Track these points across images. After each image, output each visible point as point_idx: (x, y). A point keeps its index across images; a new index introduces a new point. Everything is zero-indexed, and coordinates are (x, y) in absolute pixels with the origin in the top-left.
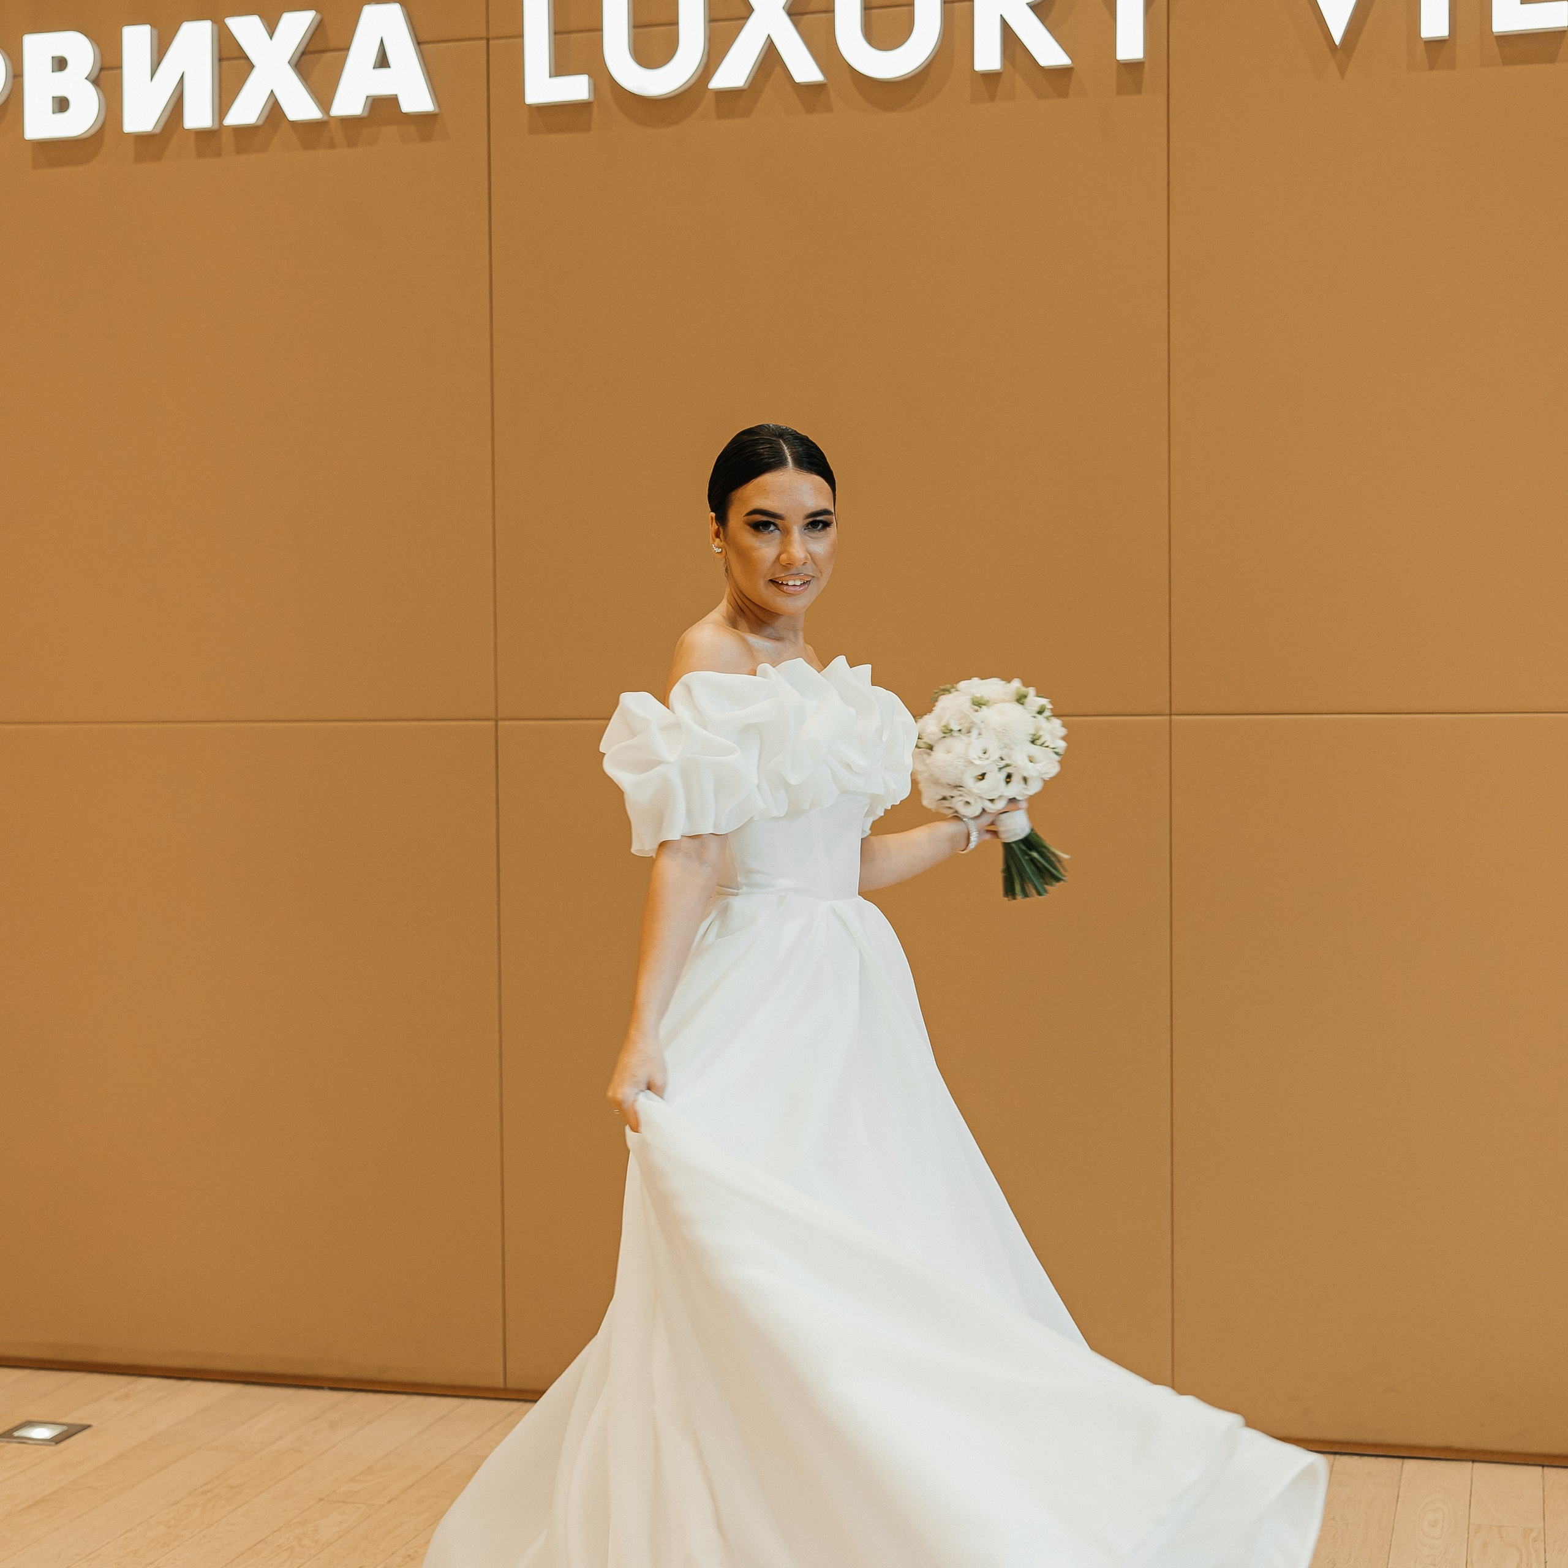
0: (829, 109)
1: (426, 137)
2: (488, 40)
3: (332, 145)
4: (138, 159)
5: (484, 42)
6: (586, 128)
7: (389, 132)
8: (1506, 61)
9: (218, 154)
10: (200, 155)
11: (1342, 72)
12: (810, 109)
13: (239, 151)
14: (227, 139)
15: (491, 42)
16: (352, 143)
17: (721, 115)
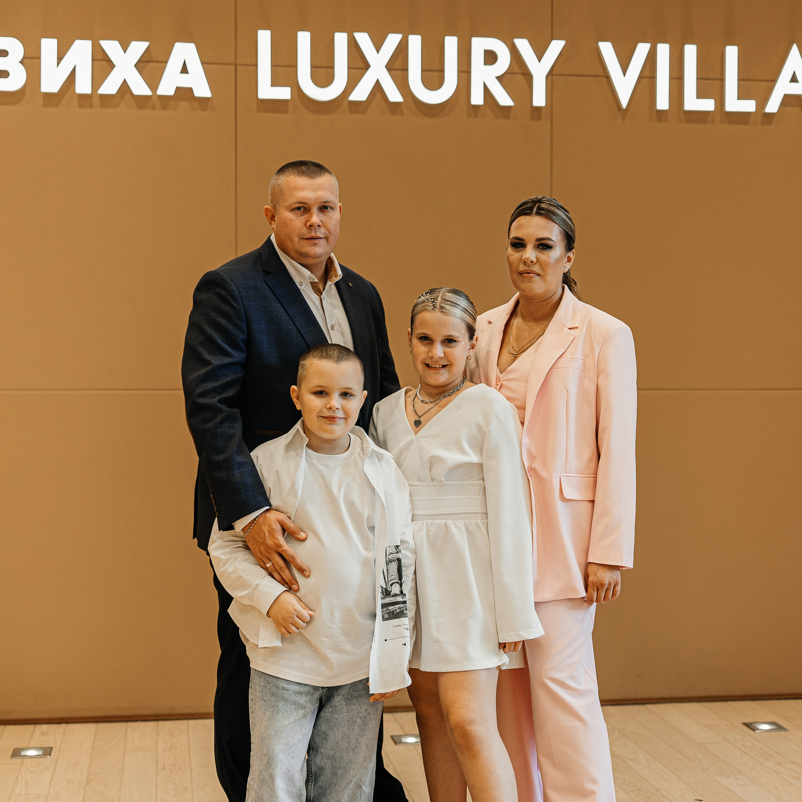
0: (402, 114)
1: (203, 109)
2: (236, 65)
3: (153, 108)
4: (45, 105)
5: (233, 67)
6: (286, 112)
7: (184, 105)
8: (688, 121)
9: (91, 107)
10: (80, 106)
11: (623, 119)
12: (393, 114)
13: (102, 106)
14: (96, 101)
15: (238, 67)
16: (164, 108)
17: (351, 112)
